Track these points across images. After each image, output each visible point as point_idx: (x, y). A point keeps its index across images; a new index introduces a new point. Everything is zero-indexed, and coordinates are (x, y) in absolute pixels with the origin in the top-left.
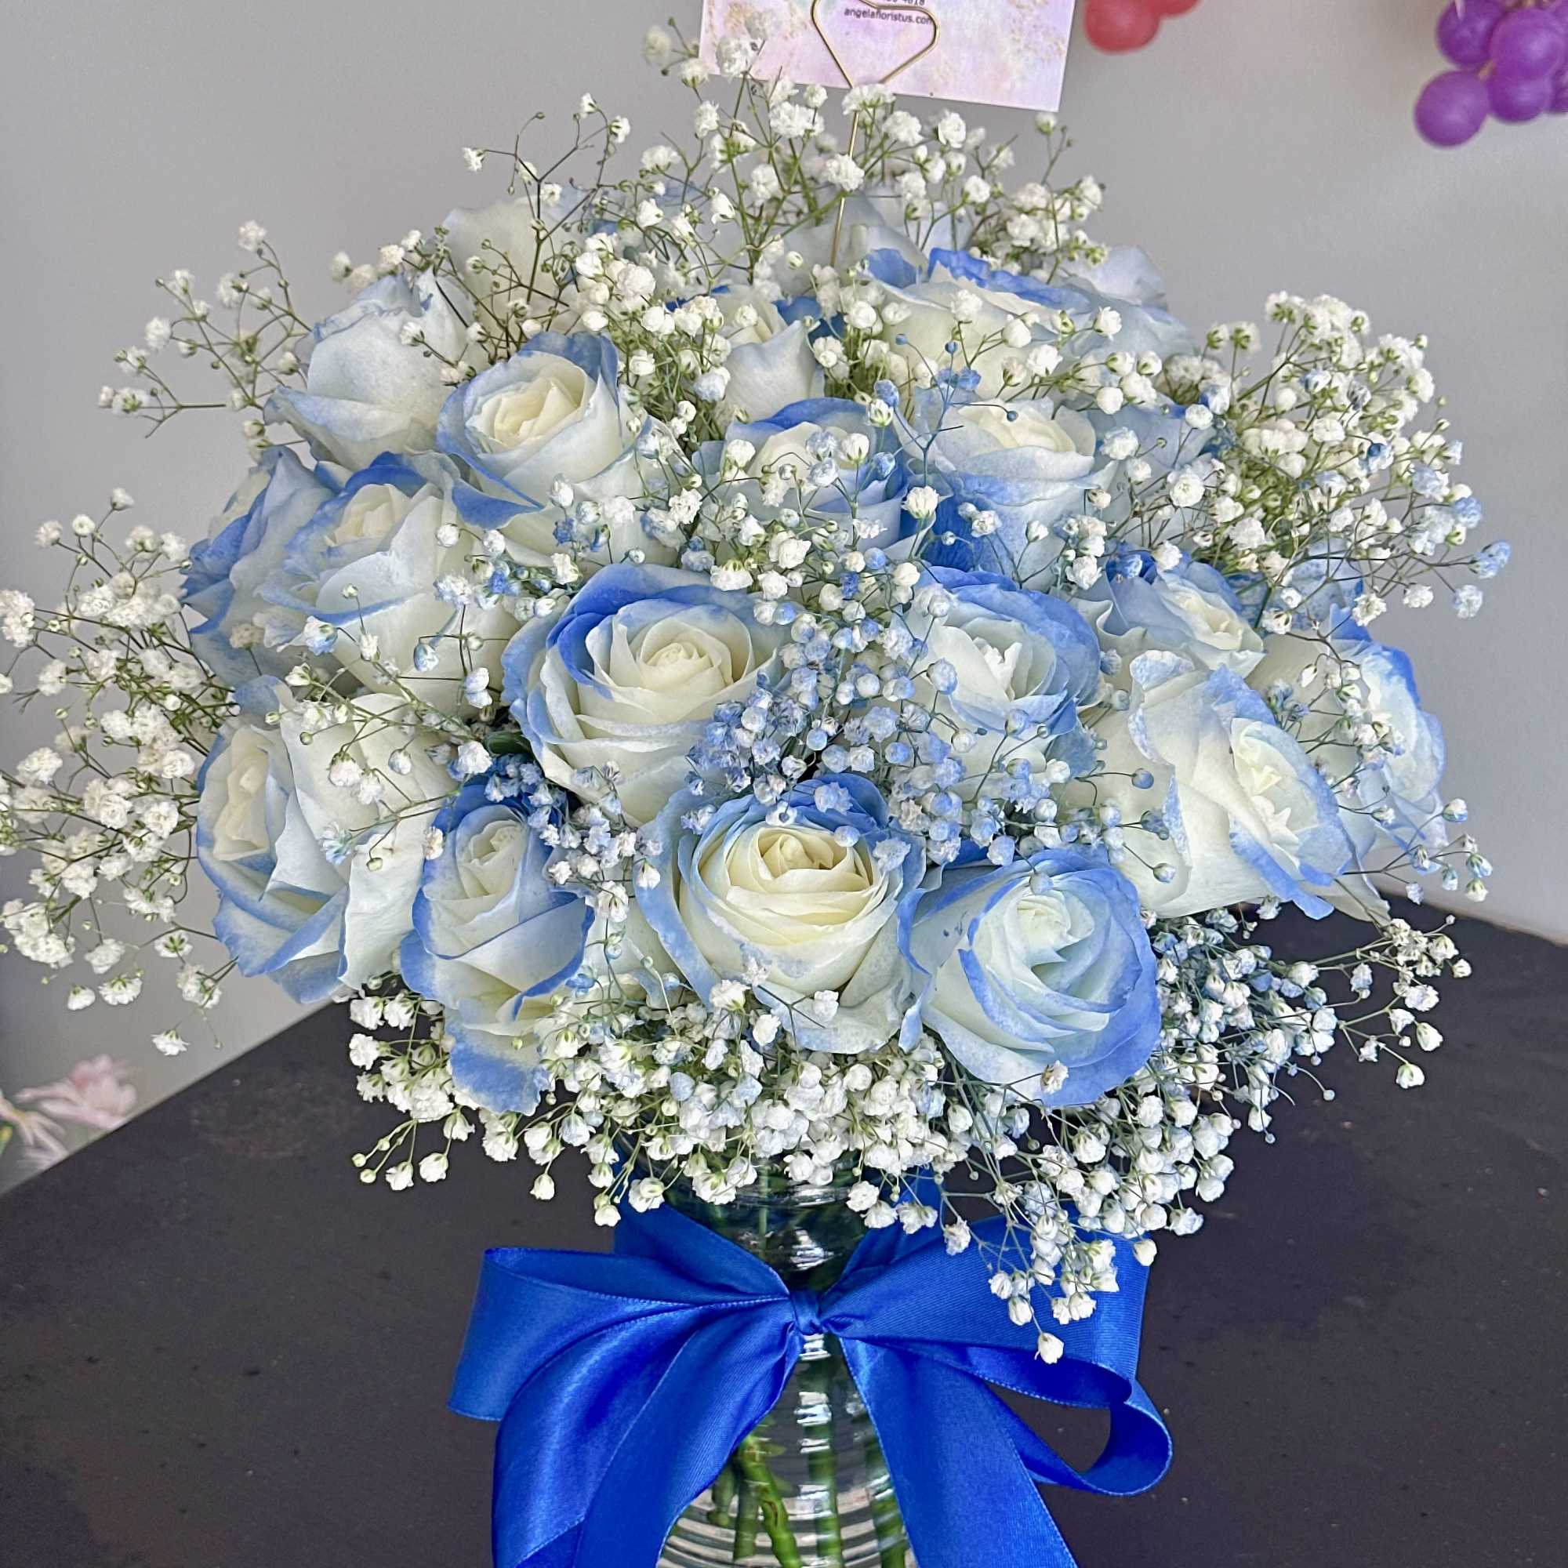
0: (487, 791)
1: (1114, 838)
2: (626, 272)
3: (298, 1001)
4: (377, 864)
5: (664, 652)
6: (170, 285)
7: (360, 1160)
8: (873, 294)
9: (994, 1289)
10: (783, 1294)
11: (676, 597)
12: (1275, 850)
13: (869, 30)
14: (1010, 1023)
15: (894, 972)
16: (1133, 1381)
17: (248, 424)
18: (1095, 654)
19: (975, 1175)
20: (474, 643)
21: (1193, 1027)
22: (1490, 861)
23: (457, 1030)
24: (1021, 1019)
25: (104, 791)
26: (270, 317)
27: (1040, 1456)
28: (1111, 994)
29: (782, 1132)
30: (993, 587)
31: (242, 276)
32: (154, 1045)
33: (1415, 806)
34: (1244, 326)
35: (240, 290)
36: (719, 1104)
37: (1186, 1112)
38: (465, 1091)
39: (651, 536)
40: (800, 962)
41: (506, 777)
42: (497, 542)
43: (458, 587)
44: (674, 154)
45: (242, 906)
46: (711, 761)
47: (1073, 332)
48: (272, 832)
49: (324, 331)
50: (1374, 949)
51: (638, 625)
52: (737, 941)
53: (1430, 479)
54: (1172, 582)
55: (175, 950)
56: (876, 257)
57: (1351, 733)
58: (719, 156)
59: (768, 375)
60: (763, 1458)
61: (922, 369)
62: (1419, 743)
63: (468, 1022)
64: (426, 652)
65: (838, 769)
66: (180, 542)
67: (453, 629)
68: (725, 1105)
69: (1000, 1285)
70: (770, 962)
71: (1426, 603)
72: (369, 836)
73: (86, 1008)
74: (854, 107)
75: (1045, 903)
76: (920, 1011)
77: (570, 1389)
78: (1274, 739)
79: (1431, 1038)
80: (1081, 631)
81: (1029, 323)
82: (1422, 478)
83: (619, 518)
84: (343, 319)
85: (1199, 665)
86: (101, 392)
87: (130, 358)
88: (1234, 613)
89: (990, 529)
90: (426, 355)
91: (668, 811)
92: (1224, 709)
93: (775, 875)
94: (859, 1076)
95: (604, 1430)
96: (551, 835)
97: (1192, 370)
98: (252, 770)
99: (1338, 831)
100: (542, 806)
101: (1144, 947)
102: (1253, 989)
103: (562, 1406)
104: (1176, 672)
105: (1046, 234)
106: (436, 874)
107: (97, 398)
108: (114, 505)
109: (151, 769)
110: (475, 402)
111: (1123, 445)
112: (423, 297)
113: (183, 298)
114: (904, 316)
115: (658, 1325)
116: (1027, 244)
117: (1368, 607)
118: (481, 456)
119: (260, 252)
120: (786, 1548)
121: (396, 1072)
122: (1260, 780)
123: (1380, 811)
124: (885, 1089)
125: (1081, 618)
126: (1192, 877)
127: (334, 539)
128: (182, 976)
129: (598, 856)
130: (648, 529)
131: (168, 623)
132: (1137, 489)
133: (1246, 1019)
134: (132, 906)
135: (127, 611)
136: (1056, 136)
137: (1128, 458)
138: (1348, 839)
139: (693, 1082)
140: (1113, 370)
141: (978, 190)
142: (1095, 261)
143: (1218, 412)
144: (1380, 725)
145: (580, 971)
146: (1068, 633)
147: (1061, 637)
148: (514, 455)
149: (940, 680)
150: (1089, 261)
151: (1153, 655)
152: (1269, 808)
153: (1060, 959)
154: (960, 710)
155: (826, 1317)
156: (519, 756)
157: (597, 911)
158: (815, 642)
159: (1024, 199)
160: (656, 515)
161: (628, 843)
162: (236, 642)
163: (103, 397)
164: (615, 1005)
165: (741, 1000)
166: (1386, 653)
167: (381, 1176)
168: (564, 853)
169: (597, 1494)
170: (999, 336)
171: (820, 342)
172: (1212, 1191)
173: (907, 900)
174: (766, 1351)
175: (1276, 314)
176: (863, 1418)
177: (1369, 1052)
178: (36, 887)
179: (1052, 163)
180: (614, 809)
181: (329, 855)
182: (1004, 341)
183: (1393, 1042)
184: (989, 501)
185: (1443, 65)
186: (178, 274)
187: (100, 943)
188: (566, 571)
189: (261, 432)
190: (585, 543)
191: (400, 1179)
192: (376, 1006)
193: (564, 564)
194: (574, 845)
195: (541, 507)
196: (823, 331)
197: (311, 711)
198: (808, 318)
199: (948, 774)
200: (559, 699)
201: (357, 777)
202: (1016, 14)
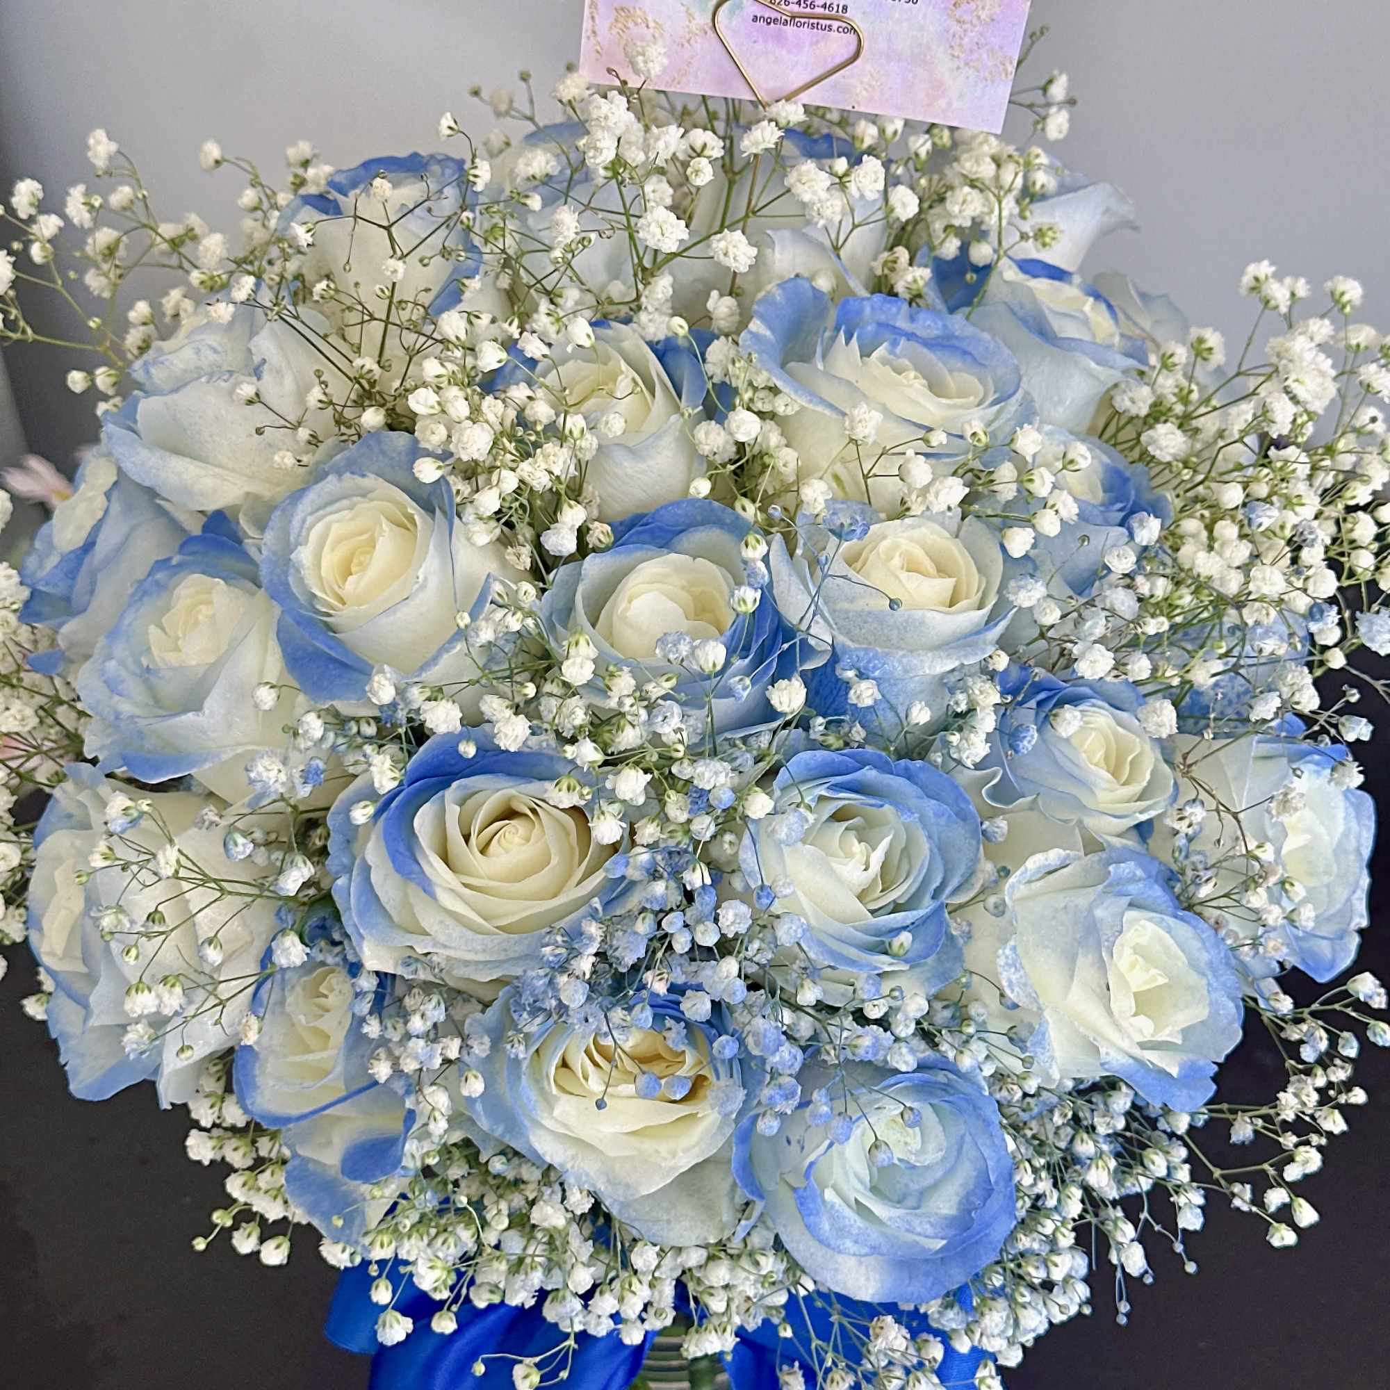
13: (779, 39)
42: (314, 724)
45: (75, 999)
59: (642, 466)
62: (1346, 834)
64: (236, 844)
82: (1370, 630)
89: (868, 700)
94: (693, 1257)
96: (372, 1027)
100: (364, 995)
104: (1061, 865)
105: (992, 211)
111: (1030, 595)
137: (1035, 606)
143: (1145, 543)
146: (947, 812)
147: (938, 815)
151: (1033, 861)
157: (418, 1115)
161: (452, 1047)
171: (702, 428)
175: (1253, 289)
184: (871, 672)
188: (385, 780)
191: (245, 1244)
192: (212, 1106)
194: (396, 1038)
200: (386, 875)
202: (955, 28)
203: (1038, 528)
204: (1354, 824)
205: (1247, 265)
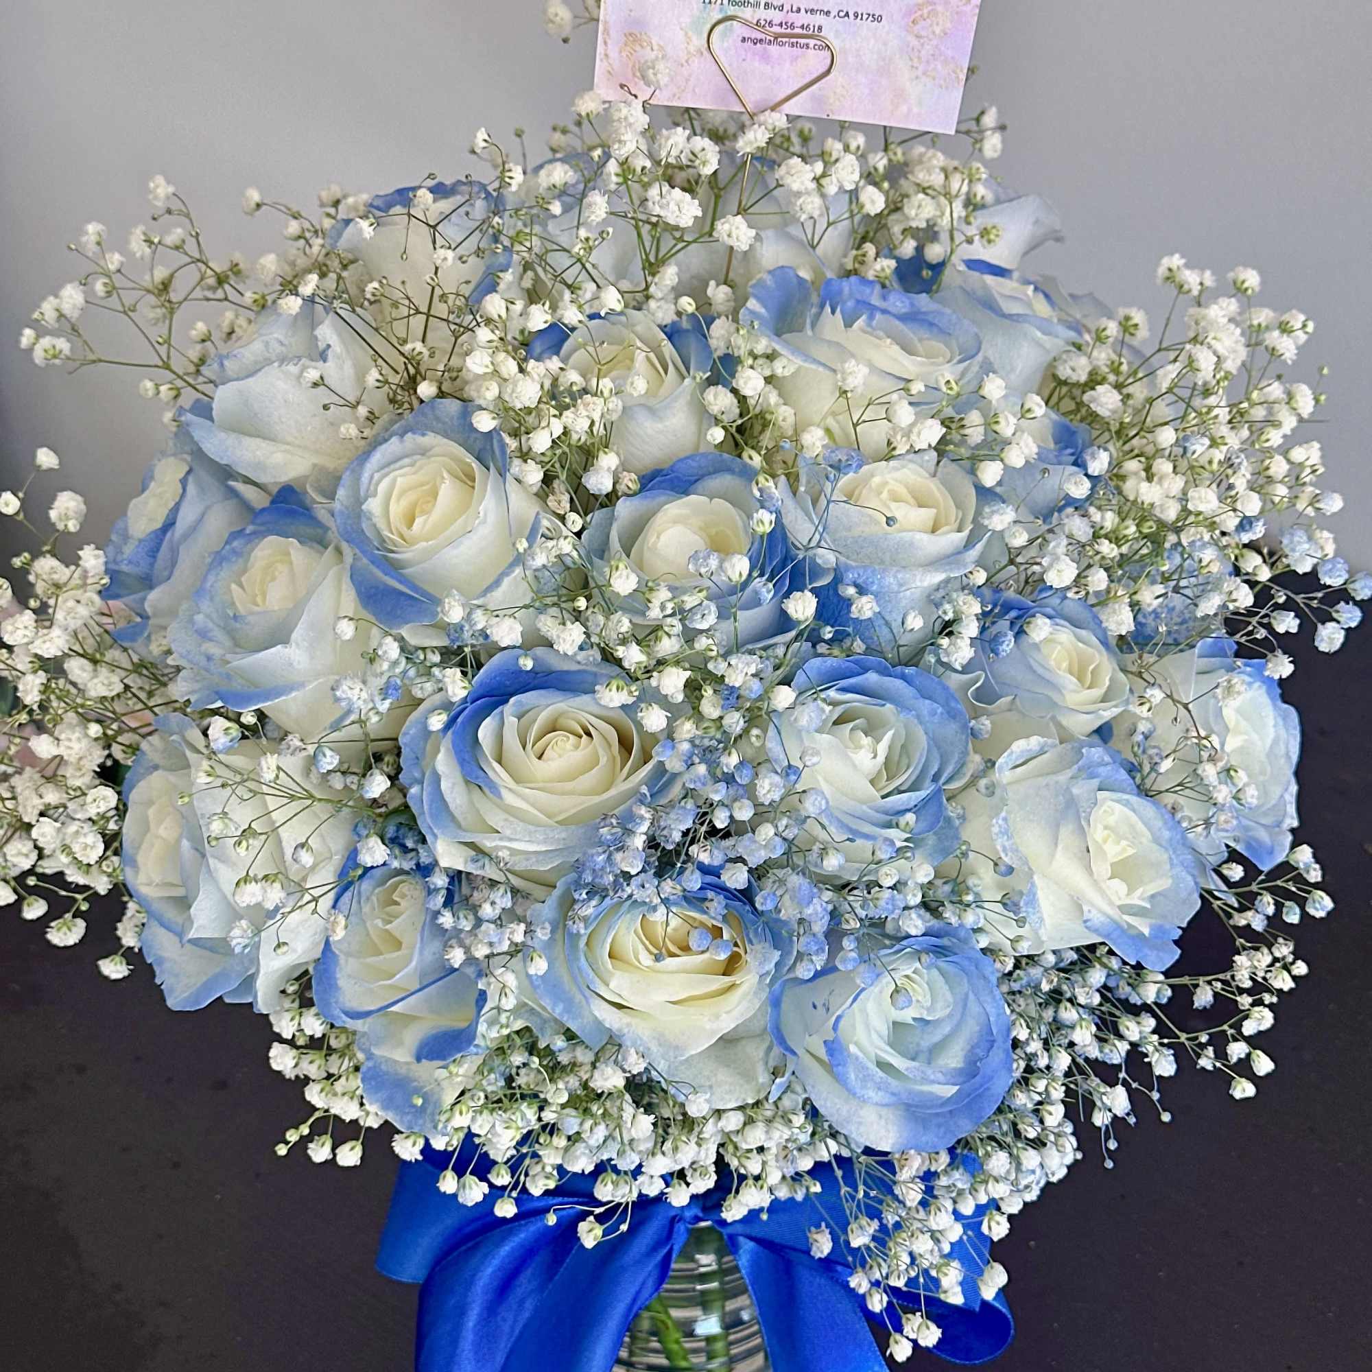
1: (975, 918)
4: (284, 948)
5: (549, 740)
9: (853, 1287)
13: (765, 58)
18: (965, 726)
28: (965, 1059)
35: (152, 245)
38: (375, 1104)
40: (677, 1047)
42: (391, 650)
43: (355, 694)
50: (1216, 979)
59: (660, 426)
62: (1276, 741)
64: (325, 756)
69: (858, 1281)
79: (1264, 1064)
80: (952, 706)
81: (914, 391)
86: (22, 335)
89: (868, 614)
96: (446, 919)
98: (169, 821)
100: (438, 888)
104: (1042, 751)
105: (943, 214)
107: (19, 340)
108: (38, 467)
110: (372, 477)
111: (1002, 518)
112: (322, 345)
113: (97, 252)
124: (756, 1130)
125: (952, 692)
129: (489, 941)
135: (48, 644)
137: (1006, 529)
142: (989, 242)
146: (940, 710)
147: (933, 713)
148: (408, 555)
151: (1019, 746)
152: (1123, 890)
157: (489, 995)
161: (517, 932)
163: (25, 340)
168: (459, 932)
171: (709, 392)
175: (1168, 278)
177: (1206, 1062)
184: (869, 587)
186: (90, 228)
191: (319, 1152)
192: (292, 1019)
194: (468, 927)
196: (713, 379)
198: (700, 369)
200: (454, 784)
202: (914, 42)
203: (1006, 461)
204: (1283, 733)
205: (1161, 258)
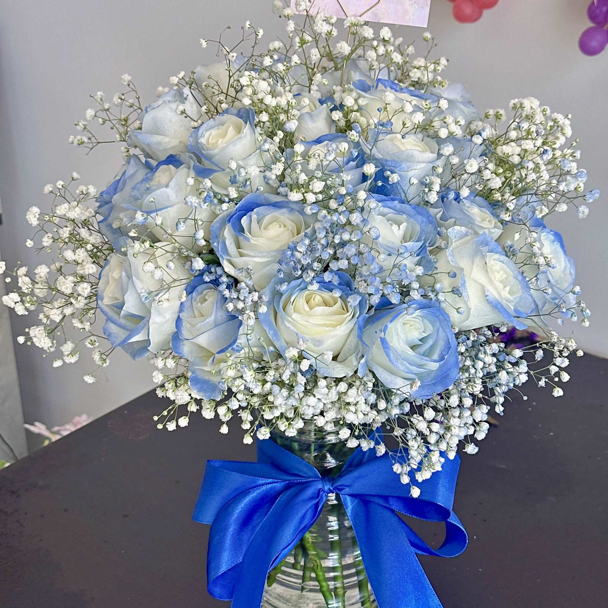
0: (204, 277)
1: (441, 297)
2: (258, 83)
3: (134, 359)
4: (161, 303)
5: (271, 226)
6: (96, 98)
7: (156, 418)
8: (354, 94)
9: (394, 470)
10: (319, 478)
11: (276, 205)
12: (504, 303)
14: (400, 366)
15: (356, 347)
16: (451, 510)
17: (123, 148)
18: (435, 229)
19: (388, 427)
20: (200, 223)
21: (472, 371)
22: (589, 310)
23: (193, 369)
24: (404, 365)
25: (64, 280)
26: (133, 110)
27: (417, 542)
28: (439, 356)
29: (313, 407)
30: (396, 202)
31: (123, 95)
32: (84, 379)
33: (562, 290)
34: (500, 110)
35: (121, 99)
36: (289, 397)
37: (468, 402)
38: (195, 391)
39: (267, 183)
40: (319, 341)
41: (211, 273)
42: (208, 183)
43: (193, 200)
44: (281, 44)
45: (113, 322)
46: (286, 264)
47: (430, 108)
48: (124, 292)
49: (148, 110)
50: (544, 343)
51: (262, 216)
52: (295, 333)
53: (567, 164)
54: (467, 203)
55: (92, 344)
56: (357, 82)
57: (535, 260)
58: (298, 45)
59: (314, 125)
60: (313, 542)
61: (371, 121)
62: (565, 268)
63: (196, 366)
64: (181, 224)
65: (336, 269)
66: (94, 189)
67: (192, 216)
68: (292, 397)
69: (397, 468)
70: (308, 341)
71: (564, 210)
72: (159, 293)
73: (60, 366)
74: (348, 25)
75: (414, 321)
76: (366, 361)
77: (237, 511)
78: (505, 262)
79: (565, 377)
80: (430, 219)
81: (413, 104)
82: (564, 163)
83: (253, 174)
84: (155, 105)
85: (476, 233)
86: (69, 138)
87: (80, 124)
88: (492, 216)
89: (396, 181)
90: (186, 117)
91: (271, 284)
92: (485, 249)
93: (311, 309)
94: (343, 386)
95: (250, 527)
96: (227, 293)
97: (479, 126)
98: (117, 270)
99: (530, 298)
100: (223, 282)
101: (452, 338)
102: (498, 360)
103: (234, 518)
104: (466, 235)
105: (424, 76)
106: (185, 309)
107: (68, 140)
108: (73, 178)
109: (81, 272)
110: (202, 133)
111: (448, 149)
112: (185, 96)
113: (101, 102)
114: (366, 103)
115: (271, 488)
116: (416, 80)
117: (541, 211)
118: (203, 152)
119: (129, 85)
120: (321, 578)
121: (170, 386)
122: (498, 276)
123: (546, 289)
124: (353, 392)
125: (431, 216)
126: (471, 313)
127: (149, 185)
128: (94, 352)
129: (244, 301)
130: (266, 180)
131: (91, 220)
132: (454, 167)
133: (493, 369)
134: (75, 325)
135: (73, 213)
136: (430, 42)
137: (450, 155)
138: (535, 301)
139: (280, 388)
140: (445, 122)
141: (396, 57)
142: (443, 86)
143: (485, 138)
144: (547, 258)
145: (236, 344)
146: (425, 220)
147: (422, 222)
148: (216, 151)
149: (373, 234)
150: (441, 86)
151: (457, 228)
152: (501, 286)
153: (420, 343)
154: (381, 247)
155: (335, 486)
156: (216, 265)
157: (243, 321)
158: (326, 219)
159: (416, 63)
160: (268, 174)
161: (255, 296)
162: (115, 226)
163: (71, 139)
164: (251, 359)
165: (297, 355)
166: (552, 233)
167: (164, 426)
168: (232, 300)
169: (246, 551)
170: (401, 110)
171: (334, 112)
172: (481, 436)
173: (361, 319)
174: (312, 498)
175: (513, 107)
176: (350, 528)
177: (542, 383)
178: (41, 320)
179: (429, 52)
180: (250, 283)
181: (143, 299)
182: (403, 110)
183: (551, 379)
184: (395, 170)
185: (590, 24)
186: (99, 93)
187: (66, 343)
188: (233, 193)
189: (128, 151)
190: (242, 185)
191: (171, 426)
192: (162, 360)
193: (232, 191)
194: (235, 297)
195: (224, 170)
196: (335, 108)
197: (137, 245)
198: (329, 103)
199: (375, 269)
200: (231, 243)
201: (153, 269)
203: (449, 129)
205: (511, 100)
